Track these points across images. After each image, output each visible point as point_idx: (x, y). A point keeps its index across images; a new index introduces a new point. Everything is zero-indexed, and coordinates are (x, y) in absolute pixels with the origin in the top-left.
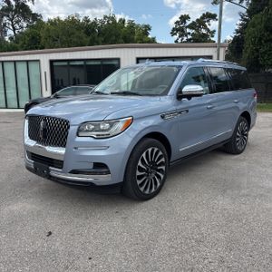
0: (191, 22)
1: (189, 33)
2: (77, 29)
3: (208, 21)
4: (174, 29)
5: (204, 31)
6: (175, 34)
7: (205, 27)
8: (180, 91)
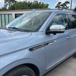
0: (62, 4)
1: (61, 7)
2: (26, 5)
3: (67, 4)
4: (56, 6)
5: (65, 7)
6: (57, 8)
7: (66, 6)
8: (48, 28)
